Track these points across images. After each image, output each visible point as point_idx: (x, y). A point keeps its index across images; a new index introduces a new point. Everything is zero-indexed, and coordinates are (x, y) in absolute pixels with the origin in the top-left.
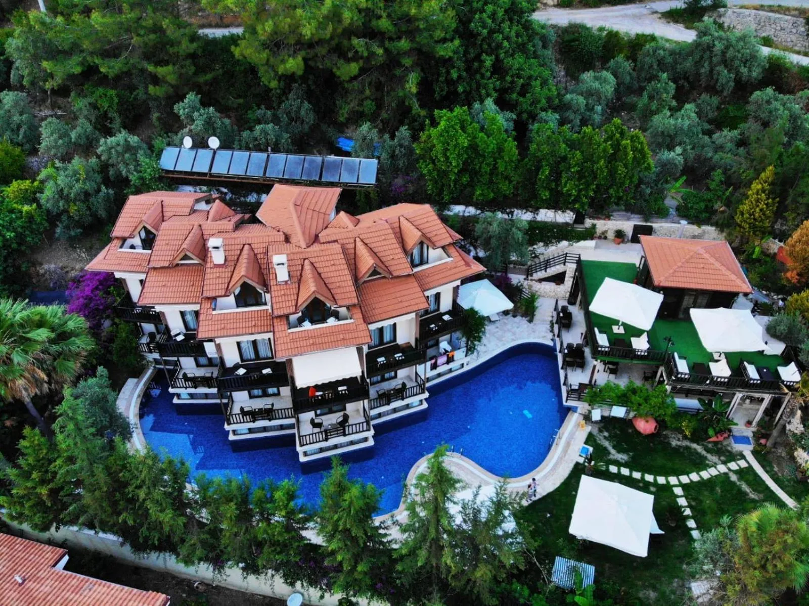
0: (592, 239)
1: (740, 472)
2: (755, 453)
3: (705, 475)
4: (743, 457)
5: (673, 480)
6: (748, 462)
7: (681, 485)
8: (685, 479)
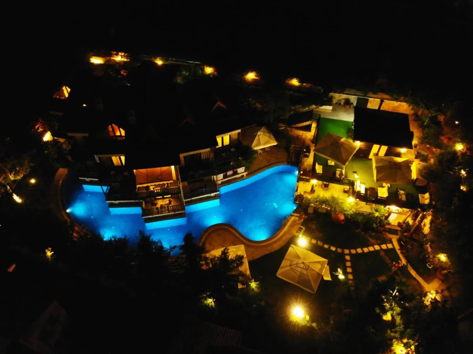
0: (330, 105)
1: (388, 251)
2: (399, 241)
3: (366, 250)
4: (391, 242)
5: (347, 251)
6: (393, 245)
7: (350, 254)
8: (353, 251)
